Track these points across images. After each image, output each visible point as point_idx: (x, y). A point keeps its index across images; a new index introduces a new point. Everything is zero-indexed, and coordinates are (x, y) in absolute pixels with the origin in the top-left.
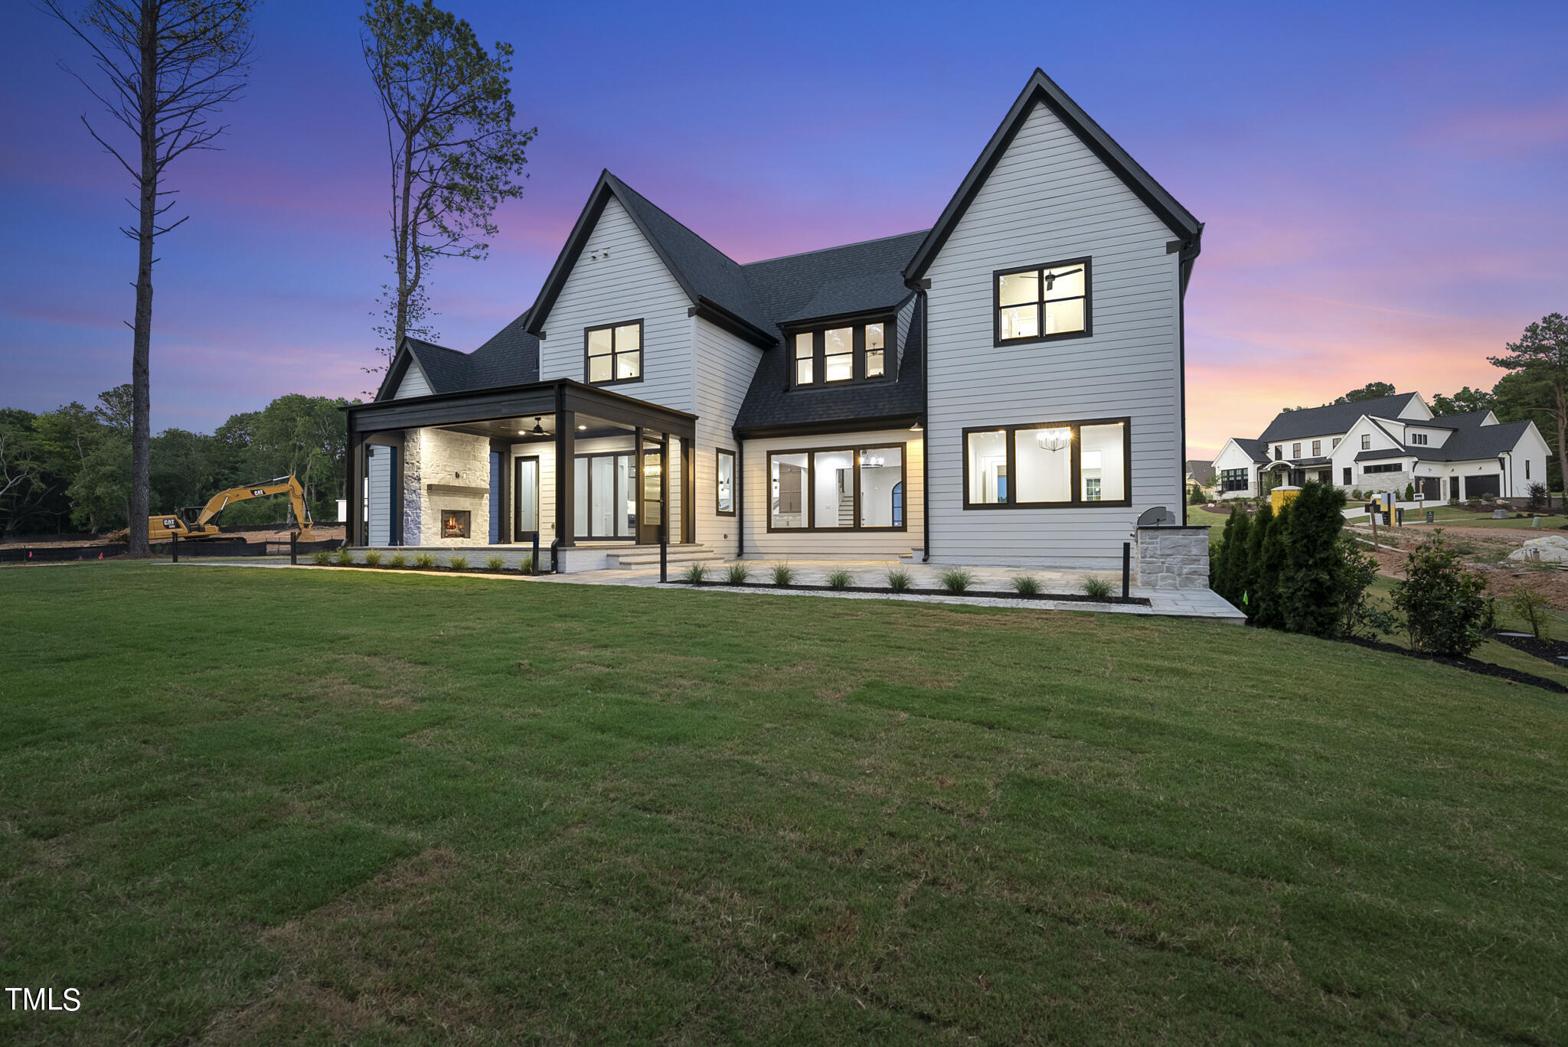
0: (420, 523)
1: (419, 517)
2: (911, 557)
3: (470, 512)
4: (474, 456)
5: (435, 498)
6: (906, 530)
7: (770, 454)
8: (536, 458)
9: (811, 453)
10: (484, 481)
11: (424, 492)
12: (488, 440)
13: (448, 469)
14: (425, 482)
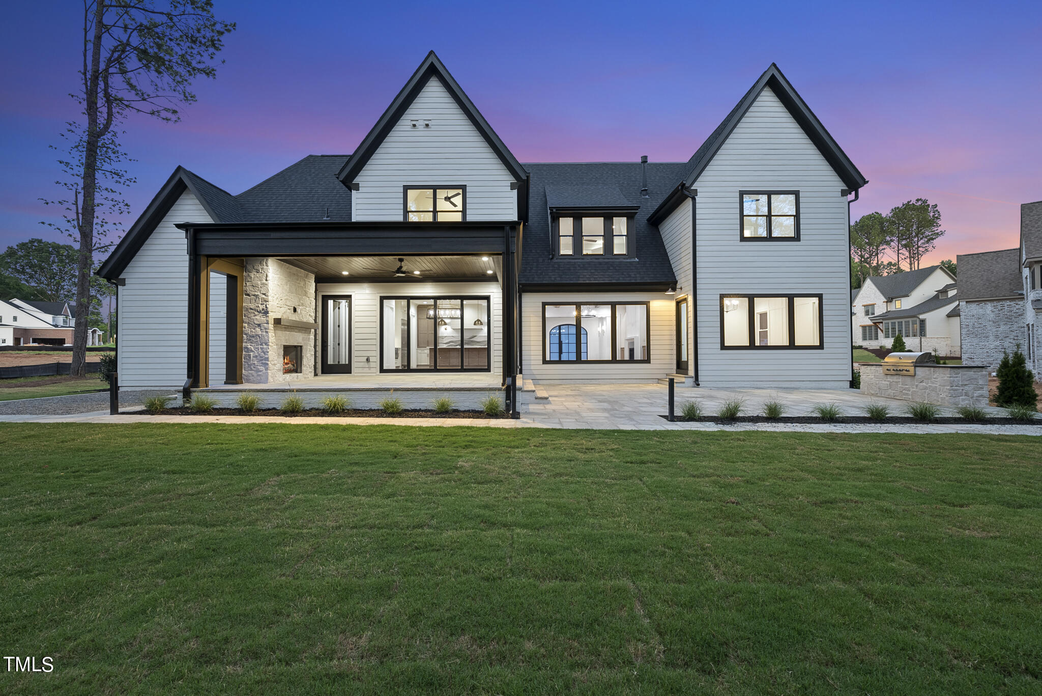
0: (267, 359)
1: (266, 353)
2: (684, 383)
3: (301, 346)
4: (305, 291)
5: (279, 333)
6: (650, 363)
7: (544, 305)
8: (348, 297)
9: (578, 305)
10: (311, 317)
11: (271, 326)
12: (313, 276)
13: (288, 303)
14: (272, 316)
